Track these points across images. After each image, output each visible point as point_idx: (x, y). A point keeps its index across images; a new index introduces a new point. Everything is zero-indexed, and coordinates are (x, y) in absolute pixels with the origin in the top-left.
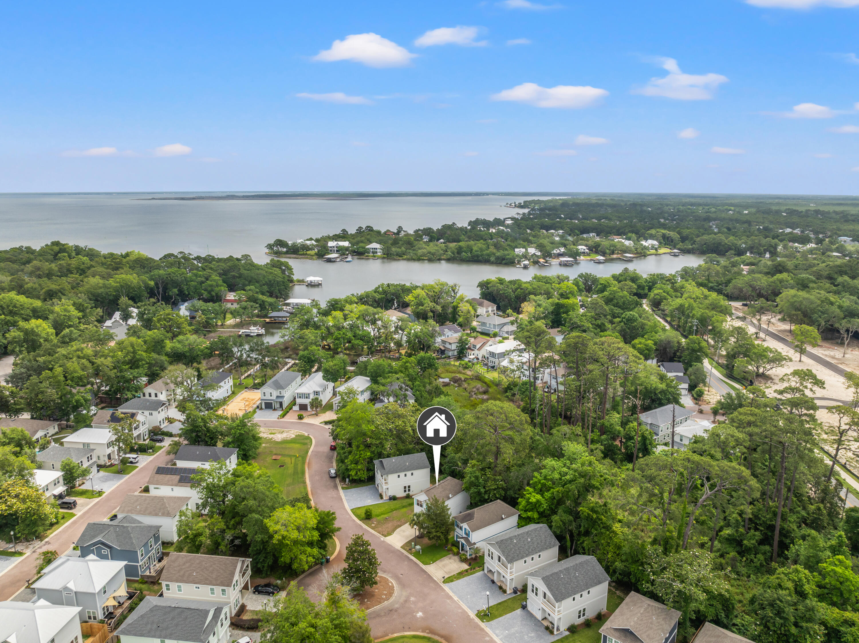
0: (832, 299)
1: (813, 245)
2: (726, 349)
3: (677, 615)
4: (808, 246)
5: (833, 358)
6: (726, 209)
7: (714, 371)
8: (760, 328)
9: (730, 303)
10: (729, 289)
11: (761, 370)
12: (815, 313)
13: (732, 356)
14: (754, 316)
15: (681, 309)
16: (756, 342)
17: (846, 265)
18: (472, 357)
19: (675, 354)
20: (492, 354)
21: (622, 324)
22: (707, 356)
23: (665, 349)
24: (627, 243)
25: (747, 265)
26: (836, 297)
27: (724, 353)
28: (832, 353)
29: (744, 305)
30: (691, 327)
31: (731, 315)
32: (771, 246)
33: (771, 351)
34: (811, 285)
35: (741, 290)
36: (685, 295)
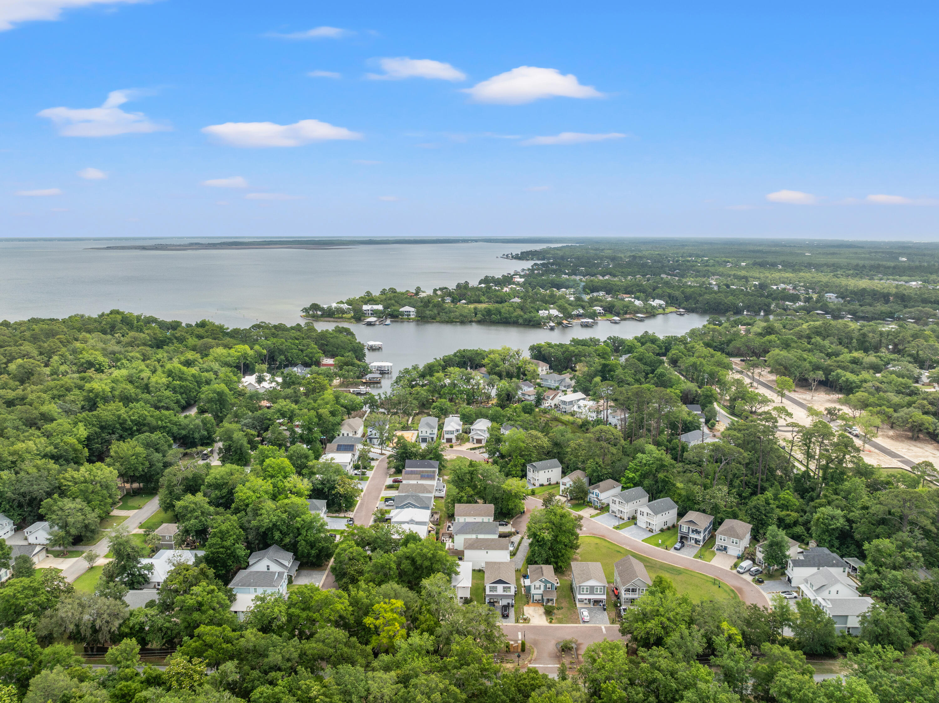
0: (805, 356)
1: (802, 304)
2: (729, 395)
3: (712, 518)
4: (797, 304)
5: (805, 400)
6: (724, 261)
7: (722, 411)
8: (753, 379)
9: (731, 359)
10: (730, 348)
11: (754, 409)
12: (793, 367)
13: (733, 400)
14: (749, 370)
15: (694, 366)
16: (750, 390)
17: (821, 327)
18: (547, 405)
19: (694, 399)
20: (564, 403)
21: (655, 378)
22: (716, 400)
23: (687, 395)
24: (637, 303)
25: (744, 325)
26: (810, 354)
27: (728, 398)
28: (804, 397)
29: (741, 360)
30: (703, 379)
31: (732, 369)
32: (766, 305)
33: (760, 395)
34: (793, 345)
35: (739, 349)
36: (696, 354)
